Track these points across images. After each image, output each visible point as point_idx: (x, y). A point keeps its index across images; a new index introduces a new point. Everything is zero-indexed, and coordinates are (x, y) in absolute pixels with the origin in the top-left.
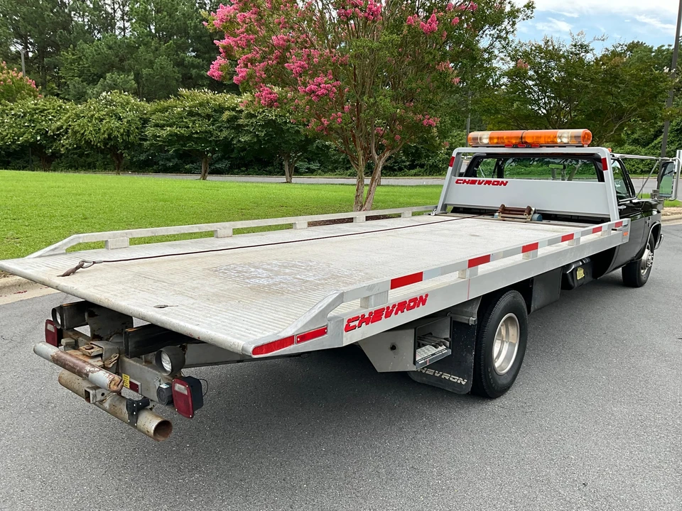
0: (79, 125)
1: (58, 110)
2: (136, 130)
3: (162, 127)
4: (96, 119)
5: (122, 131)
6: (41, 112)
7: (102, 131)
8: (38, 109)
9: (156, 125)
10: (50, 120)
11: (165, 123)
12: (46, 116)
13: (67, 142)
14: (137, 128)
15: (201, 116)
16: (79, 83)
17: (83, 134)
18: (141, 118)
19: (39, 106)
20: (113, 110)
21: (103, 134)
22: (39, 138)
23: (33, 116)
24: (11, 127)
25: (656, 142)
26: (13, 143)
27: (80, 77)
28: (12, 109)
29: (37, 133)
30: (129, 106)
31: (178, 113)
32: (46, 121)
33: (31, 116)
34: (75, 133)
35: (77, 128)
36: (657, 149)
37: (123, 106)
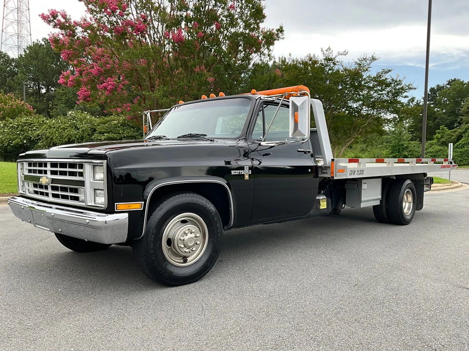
0: (49, 133)
1: (41, 124)
2: (88, 136)
3: (103, 133)
4: (61, 128)
5: (78, 136)
6: (29, 125)
7: (64, 137)
8: (27, 123)
9: (100, 133)
10: (35, 130)
11: (105, 130)
12: (32, 127)
13: (42, 144)
14: (88, 135)
15: (129, 126)
16: (63, 108)
17: (52, 139)
18: (92, 128)
19: (28, 121)
20: (74, 123)
21: (65, 139)
22: (25, 142)
23: (23, 127)
24: (8, 134)
25: (458, 143)
26: (9, 144)
27: (65, 104)
28: (11, 123)
29: (24, 138)
30: (85, 121)
31: (115, 124)
32: (31, 131)
33: (22, 128)
34: (47, 138)
35: (48, 134)
36: (459, 148)
37: (81, 121)
